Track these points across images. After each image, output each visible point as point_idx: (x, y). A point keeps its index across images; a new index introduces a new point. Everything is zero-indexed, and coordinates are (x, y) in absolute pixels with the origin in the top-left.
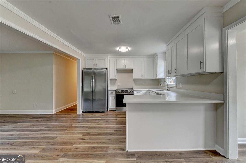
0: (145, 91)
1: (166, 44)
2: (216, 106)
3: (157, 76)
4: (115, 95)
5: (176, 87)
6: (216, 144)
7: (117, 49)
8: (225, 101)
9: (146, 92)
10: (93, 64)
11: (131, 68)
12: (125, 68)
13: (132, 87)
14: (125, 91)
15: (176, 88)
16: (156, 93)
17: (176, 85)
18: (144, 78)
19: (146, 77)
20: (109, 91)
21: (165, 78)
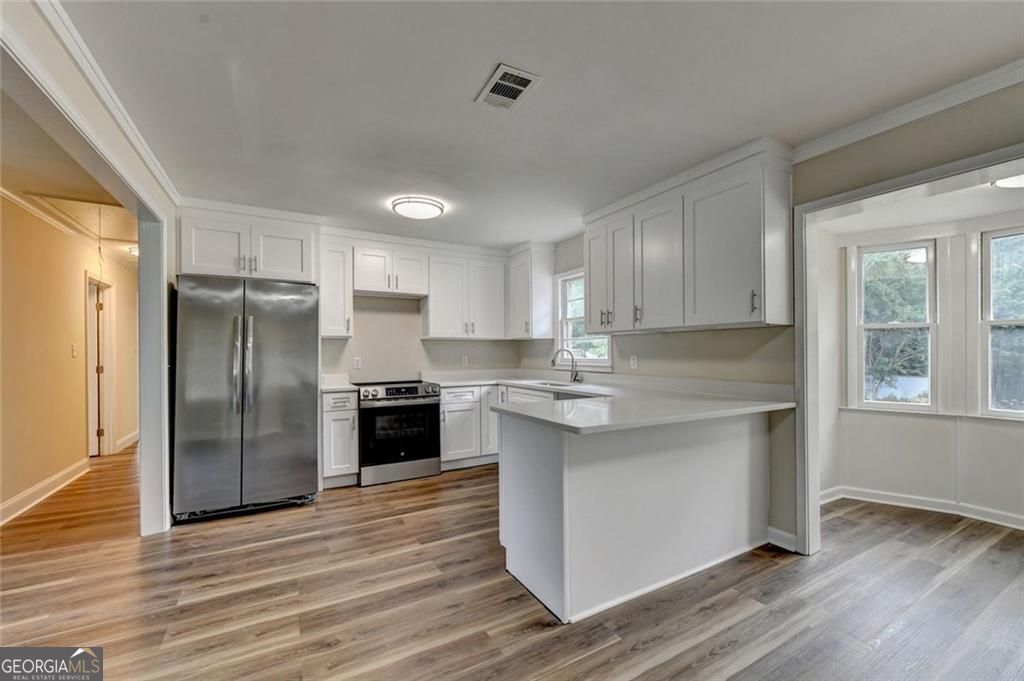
0: (484, 389)
1: (584, 216)
2: (771, 420)
3: (527, 330)
4: (355, 414)
5: (610, 370)
6: (770, 524)
7: (390, 207)
8: (798, 403)
9: (489, 393)
10: (237, 255)
11: (422, 291)
12: (395, 291)
13: (420, 374)
14: (405, 393)
15: (612, 373)
16: (552, 395)
17: (613, 363)
18: (471, 336)
19: (480, 334)
20: (324, 395)
21: (553, 340)
